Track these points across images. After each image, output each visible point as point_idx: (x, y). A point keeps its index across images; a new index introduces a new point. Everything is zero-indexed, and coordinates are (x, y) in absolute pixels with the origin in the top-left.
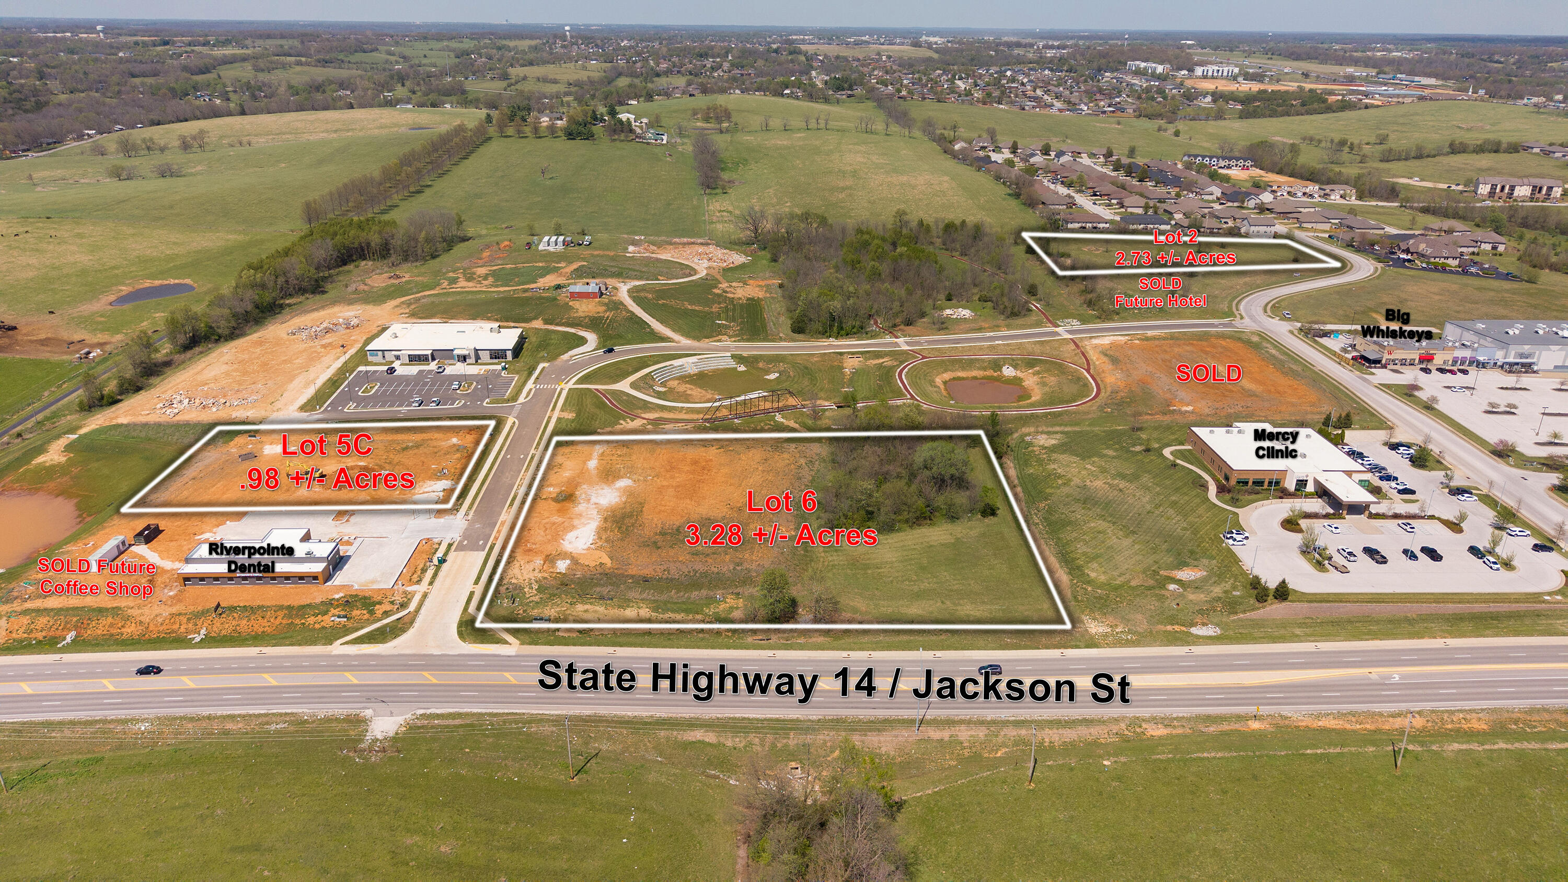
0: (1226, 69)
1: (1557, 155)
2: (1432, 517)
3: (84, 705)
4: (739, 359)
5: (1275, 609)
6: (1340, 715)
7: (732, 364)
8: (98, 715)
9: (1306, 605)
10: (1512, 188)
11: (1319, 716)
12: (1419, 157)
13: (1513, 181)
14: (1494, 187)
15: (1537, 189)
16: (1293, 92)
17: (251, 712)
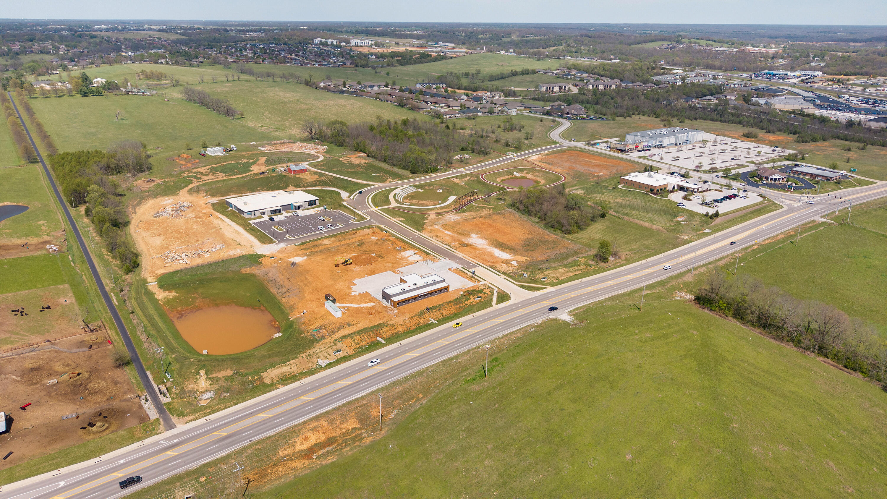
0: (365, 41)
1: (550, 74)
2: (711, 190)
3: (450, 350)
4: (417, 187)
5: (717, 221)
6: (768, 239)
7: (414, 190)
8: (470, 347)
9: (723, 217)
10: (553, 88)
11: (764, 240)
12: (502, 78)
13: (552, 85)
14: (547, 88)
15: (561, 88)
16: (403, 52)
17: (516, 329)
